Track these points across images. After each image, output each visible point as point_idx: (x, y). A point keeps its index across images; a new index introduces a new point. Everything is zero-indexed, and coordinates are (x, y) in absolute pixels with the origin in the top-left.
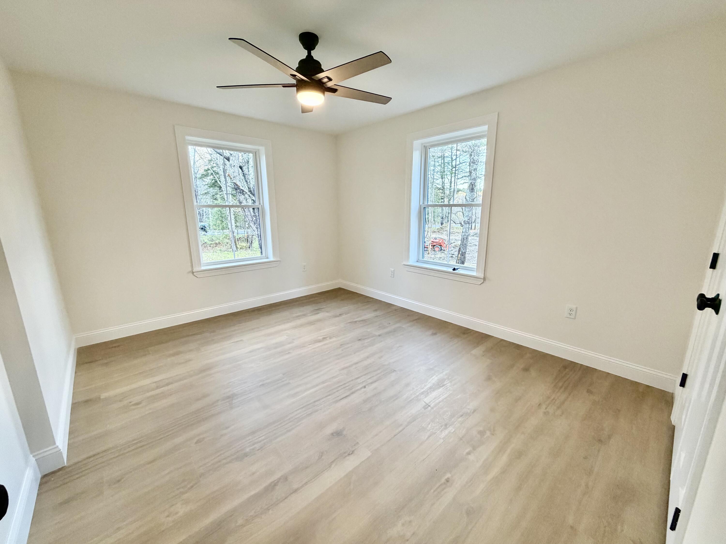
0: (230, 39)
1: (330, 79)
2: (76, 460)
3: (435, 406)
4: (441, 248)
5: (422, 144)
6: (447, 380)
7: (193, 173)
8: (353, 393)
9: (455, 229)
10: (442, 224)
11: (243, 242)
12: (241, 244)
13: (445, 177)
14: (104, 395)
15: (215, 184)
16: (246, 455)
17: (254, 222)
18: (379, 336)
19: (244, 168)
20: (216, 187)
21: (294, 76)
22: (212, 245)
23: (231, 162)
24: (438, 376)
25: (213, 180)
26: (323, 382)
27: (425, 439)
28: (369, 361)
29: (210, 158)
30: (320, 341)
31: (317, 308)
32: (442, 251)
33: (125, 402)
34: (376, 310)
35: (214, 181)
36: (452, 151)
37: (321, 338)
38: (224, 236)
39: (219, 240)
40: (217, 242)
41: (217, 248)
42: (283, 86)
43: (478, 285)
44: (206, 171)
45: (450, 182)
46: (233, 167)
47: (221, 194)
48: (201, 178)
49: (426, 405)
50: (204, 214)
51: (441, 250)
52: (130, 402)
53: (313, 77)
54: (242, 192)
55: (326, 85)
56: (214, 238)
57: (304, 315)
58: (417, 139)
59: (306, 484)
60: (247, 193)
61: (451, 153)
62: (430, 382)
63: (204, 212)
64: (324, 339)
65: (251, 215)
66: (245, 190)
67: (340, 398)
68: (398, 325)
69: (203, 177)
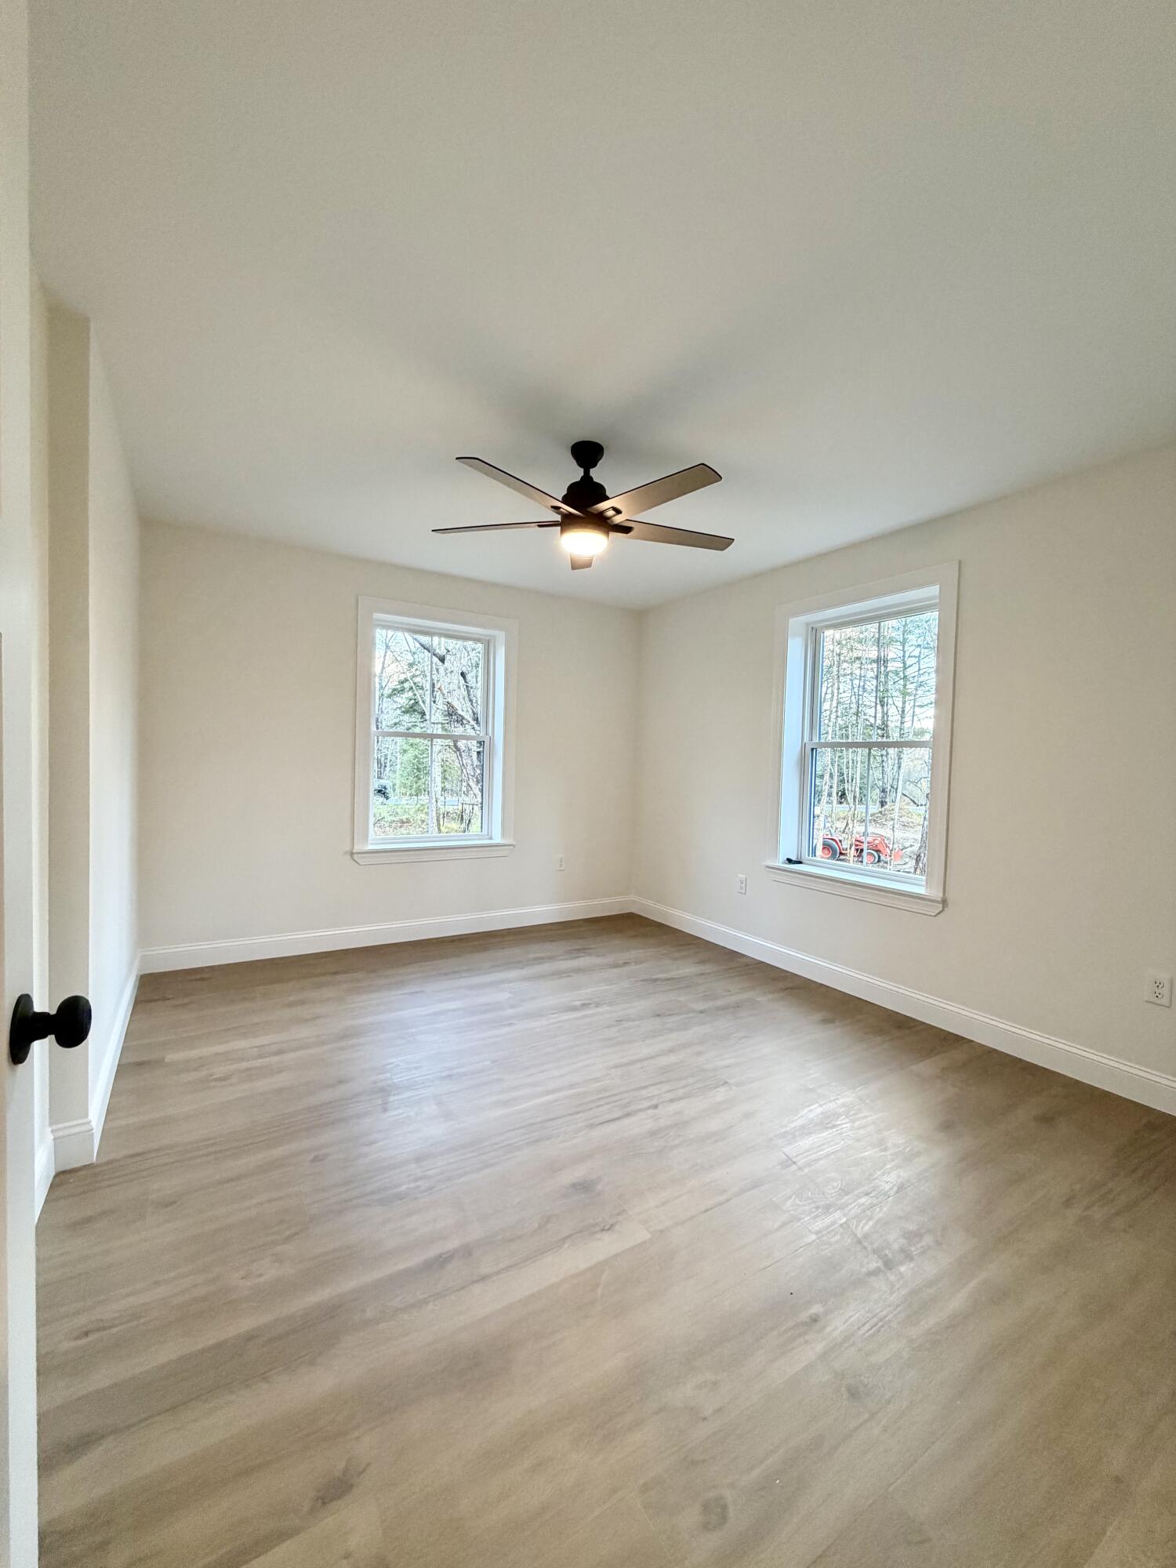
0: (457, 458)
1: (618, 512)
2: (112, 1156)
3: (809, 1165)
4: (879, 857)
5: (807, 624)
6: (843, 1117)
7: (377, 686)
8: (628, 1115)
9: (915, 817)
10: (883, 803)
11: (453, 822)
12: (449, 825)
13: (890, 701)
14: (170, 1057)
15: (415, 708)
16: (400, 1197)
17: (477, 778)
18: (702, 1012)
19: (469, 677)
20: (416, 713)
21: (556, 508)
22: (394, 825)
23: (447, 663)
24: (824, 1106)
25: (411, 699)
26: (571, 1086)
27: (775, 1226)
28: (672, 1059)
29: (411, 660)
30: (574, 1009)
31: (577, 947)
32: (881, 864)
33: (203, 1073)
34: (702, 962)
35: (413, 701)
36: (904, 648)
37: (578, 1003)
38: (419, 806)
39: (409, 814)
40: (404, 818)
41: (402, 829)
42: (540, 526)
43: (931, 916)
44: (402, 683)
45: (900, 713)
46: (449, 674)
47: (422, 726)
48: (389, 696)
49: (787, 1161)
50: (388, 765)
51: (879, 861)
52: (211, 1076)
53: (589, 509)
54: (461, 720)
55: (612, 521)
56: (399, 810)
57: (551, 958)
58: (796, 614)
59: (508, 1268)
60: (469, 722)
61: (902, 652)
62: (802, 1116)
63: (389, 760)
64: (585, 1006)
65: (473, 765)
66: (466, 717)
67: (601, 1120)
68: (745, 996)
69: (395, 694)
